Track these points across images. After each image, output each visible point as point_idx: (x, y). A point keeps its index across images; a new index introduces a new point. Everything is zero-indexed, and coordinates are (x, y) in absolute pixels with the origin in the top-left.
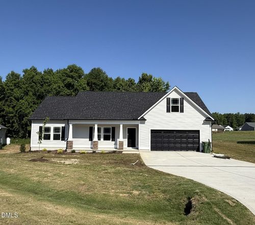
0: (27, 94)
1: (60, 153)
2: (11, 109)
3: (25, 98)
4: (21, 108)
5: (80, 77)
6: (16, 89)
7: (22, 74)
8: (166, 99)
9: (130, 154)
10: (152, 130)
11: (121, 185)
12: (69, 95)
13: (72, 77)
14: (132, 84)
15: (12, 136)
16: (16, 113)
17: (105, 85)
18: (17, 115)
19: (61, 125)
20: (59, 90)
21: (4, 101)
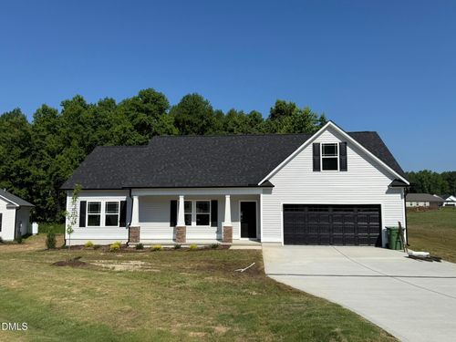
0: (69, 144)
1: (115, 250)
2: (41, 172)
3: (67, 151)
4: (58, 169)
5: (161, 111)
6: (51, 136)
7: (60, 109)
8: (311, 145)
9: (242, 250)
10: (285, 206)
11: (198, 314)
12: (142, 144)
13: (147, 112)
14: (256, 120)
15: (45, 220)
16: (50, 178)
17: (208, 125)
18: (52, 183)
19: (118, 199)
20: (125, 135)
21: (29, 158)
